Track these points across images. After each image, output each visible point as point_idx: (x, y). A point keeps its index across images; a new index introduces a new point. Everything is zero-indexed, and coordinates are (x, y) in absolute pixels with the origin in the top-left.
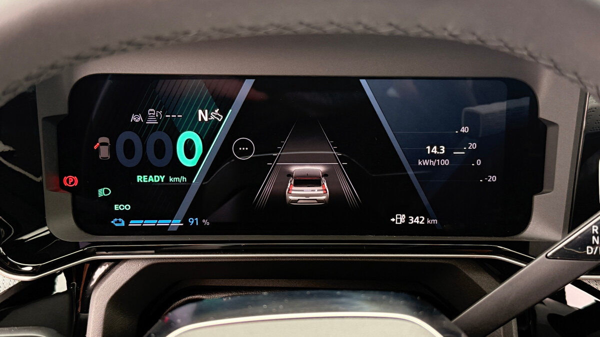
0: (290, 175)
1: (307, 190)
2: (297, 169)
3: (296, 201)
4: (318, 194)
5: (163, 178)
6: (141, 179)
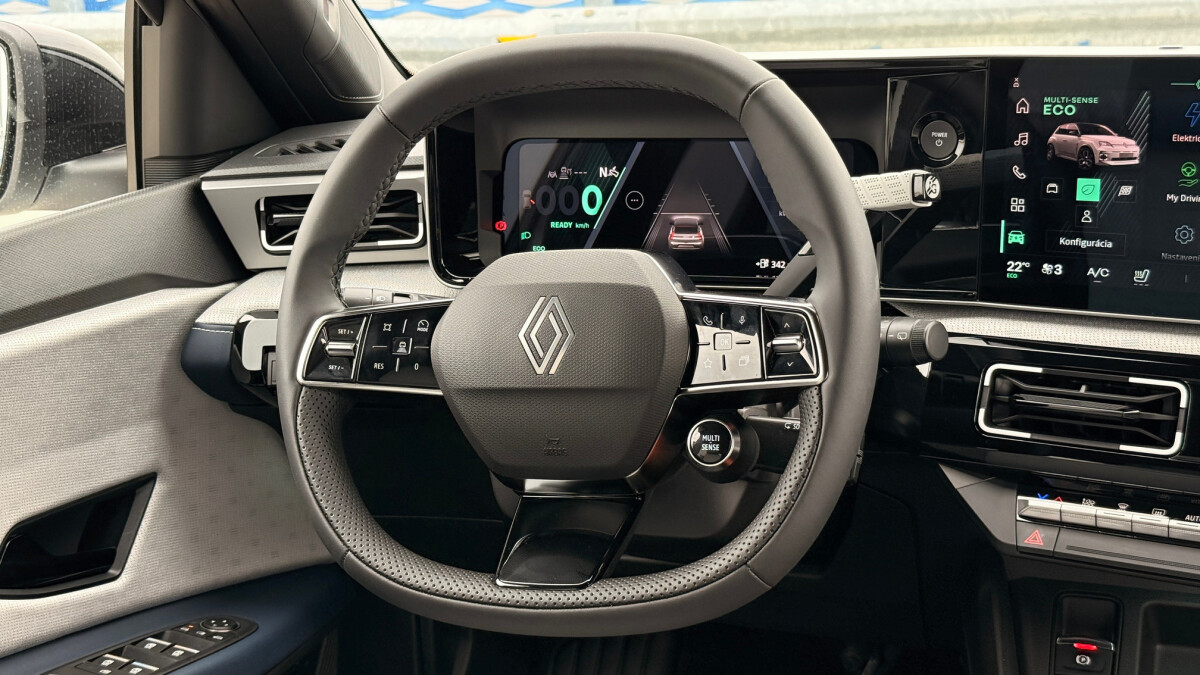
0: (672, 223)
1: (686, 237)
2: (677, 218)
3: (676, 246)
4: (695, 239)
5: (570, 224)
6: (554, 225)
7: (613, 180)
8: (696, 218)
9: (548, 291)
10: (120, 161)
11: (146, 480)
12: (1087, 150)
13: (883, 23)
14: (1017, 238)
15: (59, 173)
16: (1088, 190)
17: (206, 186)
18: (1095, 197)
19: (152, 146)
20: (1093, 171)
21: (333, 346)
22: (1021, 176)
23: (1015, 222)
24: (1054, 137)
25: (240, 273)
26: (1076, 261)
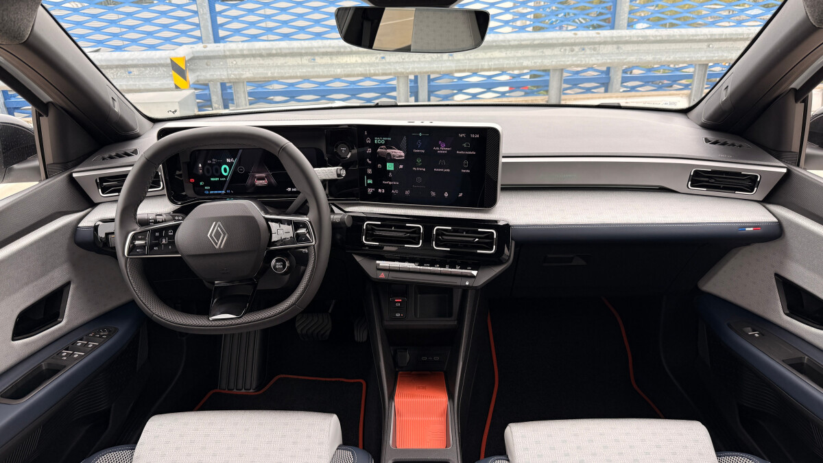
0: (255, 177)
1: (261, 182)
2: (257, 175)
3: (258, 185)
4: (264, 182)
5: (218, 179)
6: (212, 179)
7: (232, 163)
8: (264, 175)
9: (217, 219)
10: (36, 163)
11: (68, 284)
12: (389, 154)
13: (315, 50)
14: (370, 181)
15: (11, 170)
16: (390, 166)
17: (75, 175)
18: (392, 169)
19: (49, 160)
20: (392, 160)
21: (137, 242)
22: (370, 162)
23: (369, 177)
24: (379, 150)
25: (93, 205)
26: (388, 188)
